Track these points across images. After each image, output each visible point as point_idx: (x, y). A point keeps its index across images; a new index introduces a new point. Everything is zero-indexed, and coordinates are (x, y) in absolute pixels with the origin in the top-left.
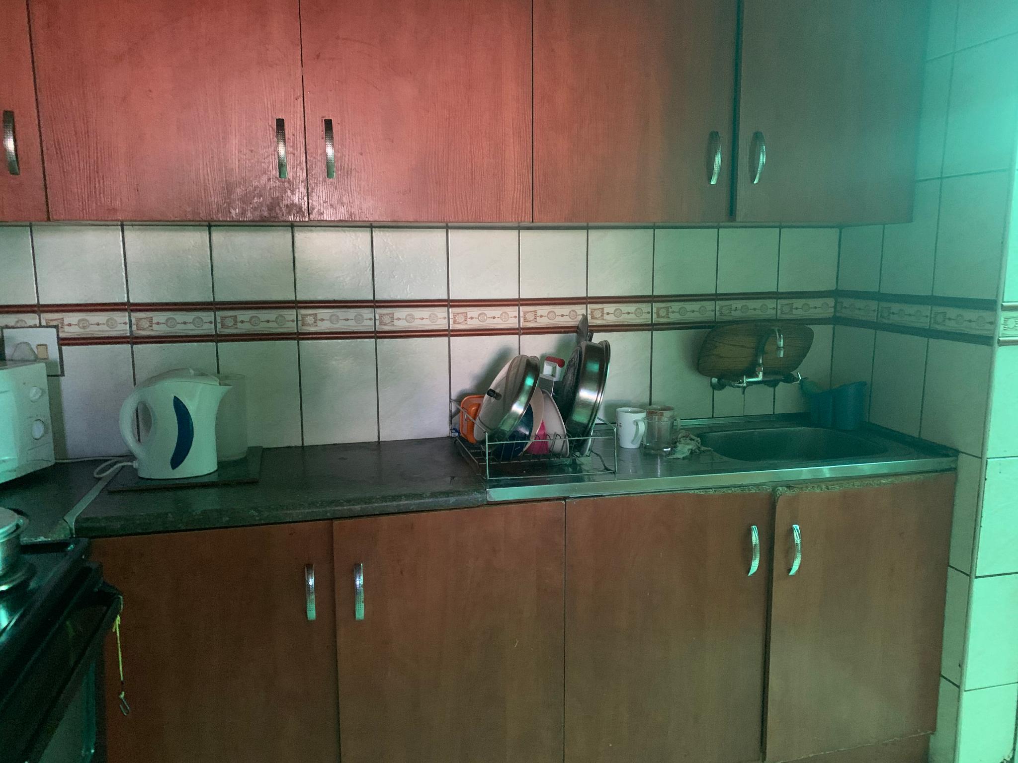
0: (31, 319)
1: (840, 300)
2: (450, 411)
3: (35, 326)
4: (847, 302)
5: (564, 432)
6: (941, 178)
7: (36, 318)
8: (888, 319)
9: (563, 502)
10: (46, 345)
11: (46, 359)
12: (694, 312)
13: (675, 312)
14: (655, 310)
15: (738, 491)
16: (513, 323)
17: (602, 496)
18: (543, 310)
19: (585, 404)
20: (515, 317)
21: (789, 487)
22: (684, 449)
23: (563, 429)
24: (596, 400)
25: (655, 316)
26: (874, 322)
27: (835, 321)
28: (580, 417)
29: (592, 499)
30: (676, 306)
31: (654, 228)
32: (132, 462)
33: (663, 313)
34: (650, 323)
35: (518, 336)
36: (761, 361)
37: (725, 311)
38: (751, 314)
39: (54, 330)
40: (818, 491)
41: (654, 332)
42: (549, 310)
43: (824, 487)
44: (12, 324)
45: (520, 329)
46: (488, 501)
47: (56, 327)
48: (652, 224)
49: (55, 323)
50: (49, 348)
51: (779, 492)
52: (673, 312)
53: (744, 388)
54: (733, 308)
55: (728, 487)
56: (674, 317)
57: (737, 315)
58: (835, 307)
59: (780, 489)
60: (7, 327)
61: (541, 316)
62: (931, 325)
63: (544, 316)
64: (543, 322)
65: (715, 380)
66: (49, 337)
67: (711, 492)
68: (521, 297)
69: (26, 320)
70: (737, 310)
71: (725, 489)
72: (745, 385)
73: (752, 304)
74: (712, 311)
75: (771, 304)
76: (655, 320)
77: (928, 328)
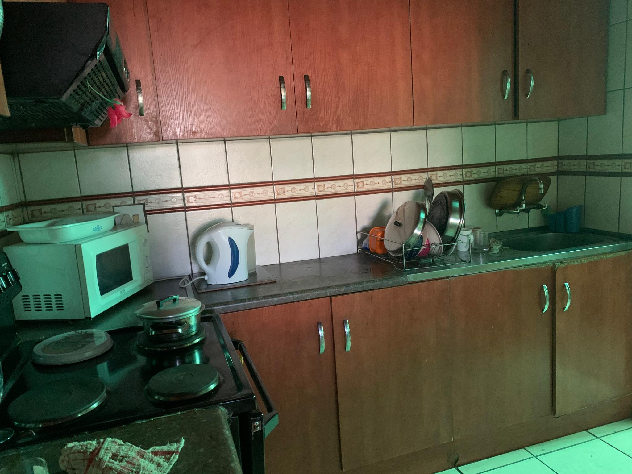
0: (129, 200)
1: (560, 161)
2: (357, 238)
3: (131, 205)
4: (566, 162)
5: (440, 242)
6: (624, 89)
7: (132, 200)
8: (594, 169)
9: (448, 280)
10: (137, 215)
11: (138, 223)
12: (484, 173)
13: (476, 174)
14: (464, 173)
15: (536, 266)
16: (389, 186)
17: (466, 275)
18: (404, 177)
19: (453, 226)
20: (390, 182)
21: (562, 262)
22: (496, 248)
23: (440, 240)
24: (460, 223)
25: (464, 176)
26: (584, 172)
27: (559, 173)
28: (450, 233)
29: (462, 276)
30: (475, 170)
31: (462, 126)
32: (204, 276)
33: (468, 174)
34: (462, 180)
35: (391, 193)
36: (524, 198)
37: (501, 171)
38: (514, 172)
39: (142, 206)
40: (577, 263)
41: (464, 186)
42: (408, 177)
43: (579, 261)
44: (119, 204)
45: (393, 189)
46: (409, 282)
47: (143, 204)
48: (460, 125)
49: (142, 202)
50: (139, 216)
51: (557, 265)
52: (474, 174)
53: (518, 213)
54: (505, 169)
55: (530, 265)
56: (475, 177)
57: (507, 173)
58: (558, 166)
59: (558, 264)
60: (116, 206)
61: (404, 181)
62: (623, 170)
63: (405, 180)
64: (405, 184)
65: (497, 211)
66: (139, 210)
67: (522, 268)
68: (393, 171)
69: (126, 201)
70: (507, 170)
71: (529, 266)
72: (519, 211)
73: (515, 167)
74: (494, 172)
75: (524, 166)
76: (465, 179)
77: (620, 171)
